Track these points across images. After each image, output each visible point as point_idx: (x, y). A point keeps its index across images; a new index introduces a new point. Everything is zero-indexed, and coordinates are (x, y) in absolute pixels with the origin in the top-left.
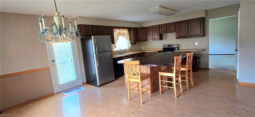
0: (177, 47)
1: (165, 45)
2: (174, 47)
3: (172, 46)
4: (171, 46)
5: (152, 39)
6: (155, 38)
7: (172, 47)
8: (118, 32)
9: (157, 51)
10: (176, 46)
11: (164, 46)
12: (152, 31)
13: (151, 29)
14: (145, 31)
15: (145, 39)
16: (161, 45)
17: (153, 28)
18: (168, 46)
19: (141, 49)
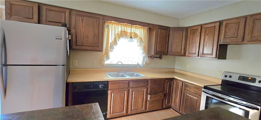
1: (231, 75)
4: (253, 80)
5: (197, 54)
6: (205, 52)
7: (256, 84)
8: (120, 30)
9: (203, 86)
11: (226, 76)
12: (199, 35)
13: (198, 31)
14: (184, 34)
15: (181, 52)
16: (219, 70)
17: (203, 29)
18: (239, 79)
19: (175, 68)
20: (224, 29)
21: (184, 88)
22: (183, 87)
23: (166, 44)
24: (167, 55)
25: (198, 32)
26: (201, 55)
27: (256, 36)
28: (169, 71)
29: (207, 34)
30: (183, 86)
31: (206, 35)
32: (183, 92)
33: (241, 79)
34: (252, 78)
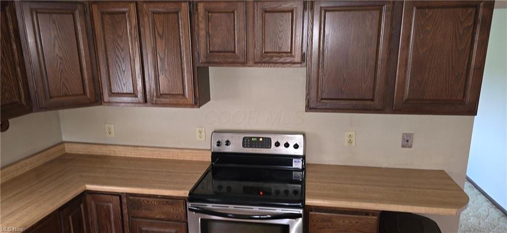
0: (300, 152)
1: (227, 138)
2: (282, 150)
3: (269, 146)
4: (267, 143)
5: (140, 95)
7: (273, 150)
10: (296, 146)
11: (219, 144)
12: (135, 33)
13: (130, 22)
14: (79, 28)
15: (85, 93)
16: (200, 129)
17: (143, 17)
18: (243, 146)
19: (63, 143)
20: (202, 25)
21: (129, 213)
22: (125, 211)
23: (15, 69)
24: (30, 111)
25: (131, 25)
26: (154, 99)
27: (269, 52)
28: (48, 160)
29: (158, 33)
30: (124, 207)
31: (159, 39)
32: (126, 224)
33: (247, 144)
34: (266, 138)
